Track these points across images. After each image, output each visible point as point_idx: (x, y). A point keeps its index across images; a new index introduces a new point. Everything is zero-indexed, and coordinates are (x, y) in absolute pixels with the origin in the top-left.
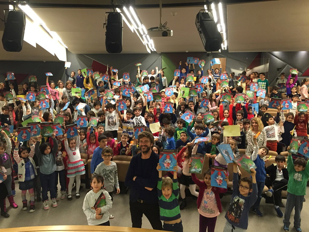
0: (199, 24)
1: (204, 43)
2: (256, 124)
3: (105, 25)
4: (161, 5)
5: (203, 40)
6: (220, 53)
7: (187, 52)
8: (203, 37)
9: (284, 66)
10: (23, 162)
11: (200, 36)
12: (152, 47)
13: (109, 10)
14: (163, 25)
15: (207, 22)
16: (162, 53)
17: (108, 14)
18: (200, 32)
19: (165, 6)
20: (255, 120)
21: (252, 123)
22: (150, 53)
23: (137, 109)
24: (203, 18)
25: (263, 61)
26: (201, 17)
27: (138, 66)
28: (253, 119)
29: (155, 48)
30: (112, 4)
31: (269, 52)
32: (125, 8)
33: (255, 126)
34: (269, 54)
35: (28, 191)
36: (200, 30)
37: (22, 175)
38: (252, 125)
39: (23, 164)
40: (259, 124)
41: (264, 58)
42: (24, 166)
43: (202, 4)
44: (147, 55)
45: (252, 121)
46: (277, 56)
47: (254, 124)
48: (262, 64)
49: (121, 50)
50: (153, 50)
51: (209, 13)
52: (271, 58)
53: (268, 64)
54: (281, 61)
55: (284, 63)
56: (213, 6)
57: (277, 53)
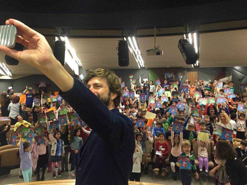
0: (180, 47)
1: (185, 59)
2: (224, 118)
3: (117, 49)
4: (155, 35)
5: (184, 57)
6: (193, 68)
7: (168, 67)
8: (184, 55)
9: (244, 78)
10: (56, 141)
11: (182, 55)
12: (142, 64)
13: (120, 39)
14: (156, 48)
15: (186, 45)
16: (149, 68)
17: (119, 42)
18: (182, 52)
19: (158, 35)
20: (223, 115)
21: (221, 117)
22: (140, 68)
23: (133, 107)
24: (183, 43)
25: (227, 74)
26: (182, 43)
27: (131, 78)
28: (221, 114)
29: (144, 64)
30: (122, 35)
31: (231, 67)
32: (129, 38)
33: (223, 119)
34: (231, 68)
35: (57, 162)
36: (182, 50)
37: (54, 151)
38: (221, 119)
39: (55, 143)
40: (226, 118)
41: (227, 72)
42: (56, 144)
43: (183, 34)
44: (137, 70)
45: (221, 115)
46: (238, 70)
47: (223, 118)
48: (226, 77)
49: (129, 64)
50: (142, 66)
51: (188, 39)
52: (233, 72)
53: (231, 77)
54: (241, 74)
55: (244, 76)
56: (190, 35)
57: (237, 68)
